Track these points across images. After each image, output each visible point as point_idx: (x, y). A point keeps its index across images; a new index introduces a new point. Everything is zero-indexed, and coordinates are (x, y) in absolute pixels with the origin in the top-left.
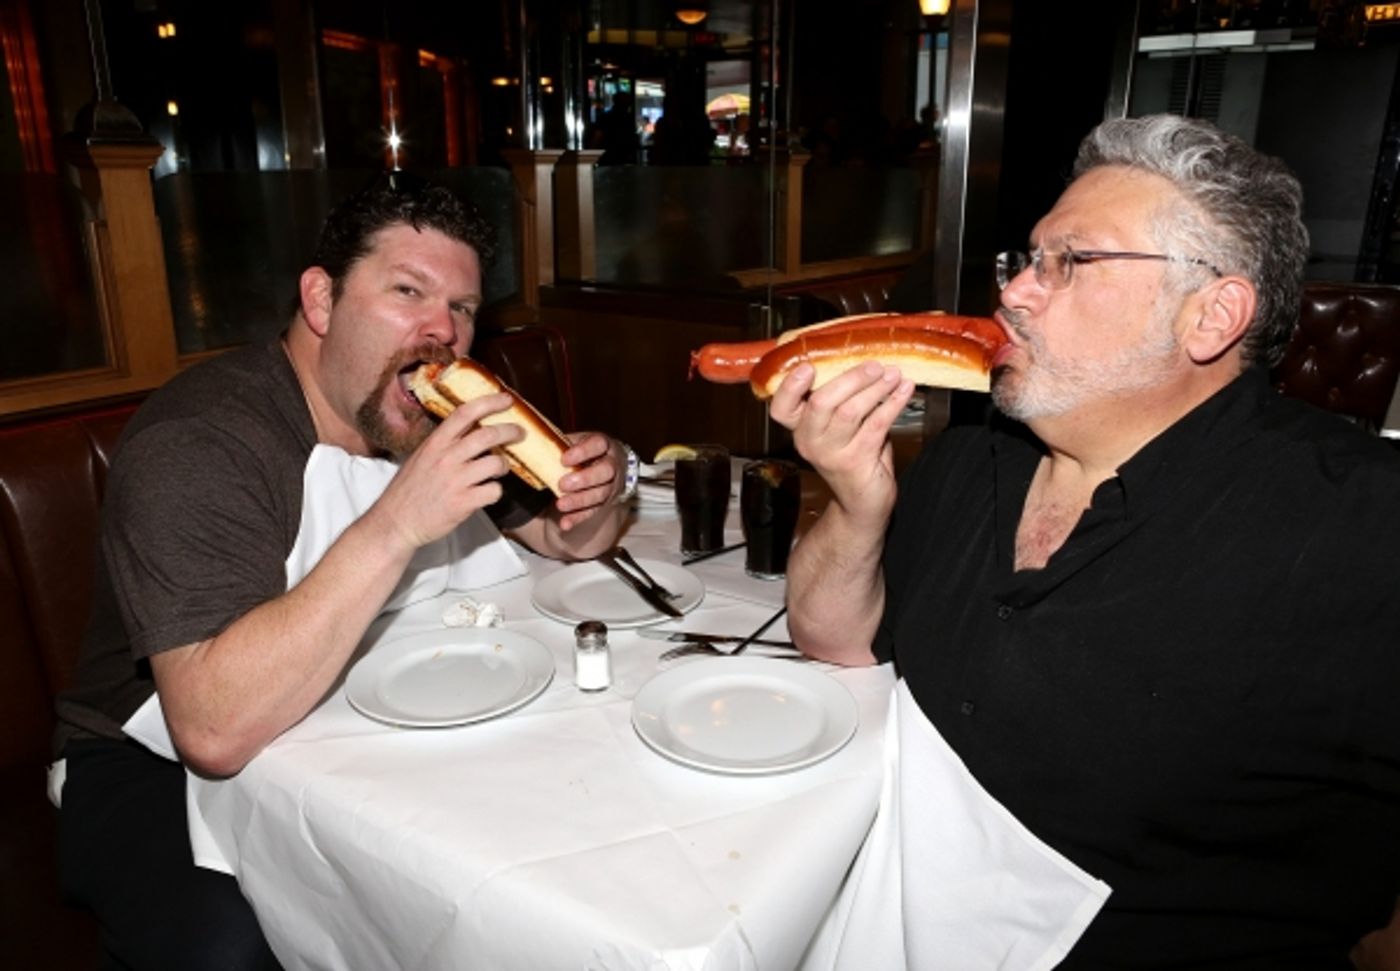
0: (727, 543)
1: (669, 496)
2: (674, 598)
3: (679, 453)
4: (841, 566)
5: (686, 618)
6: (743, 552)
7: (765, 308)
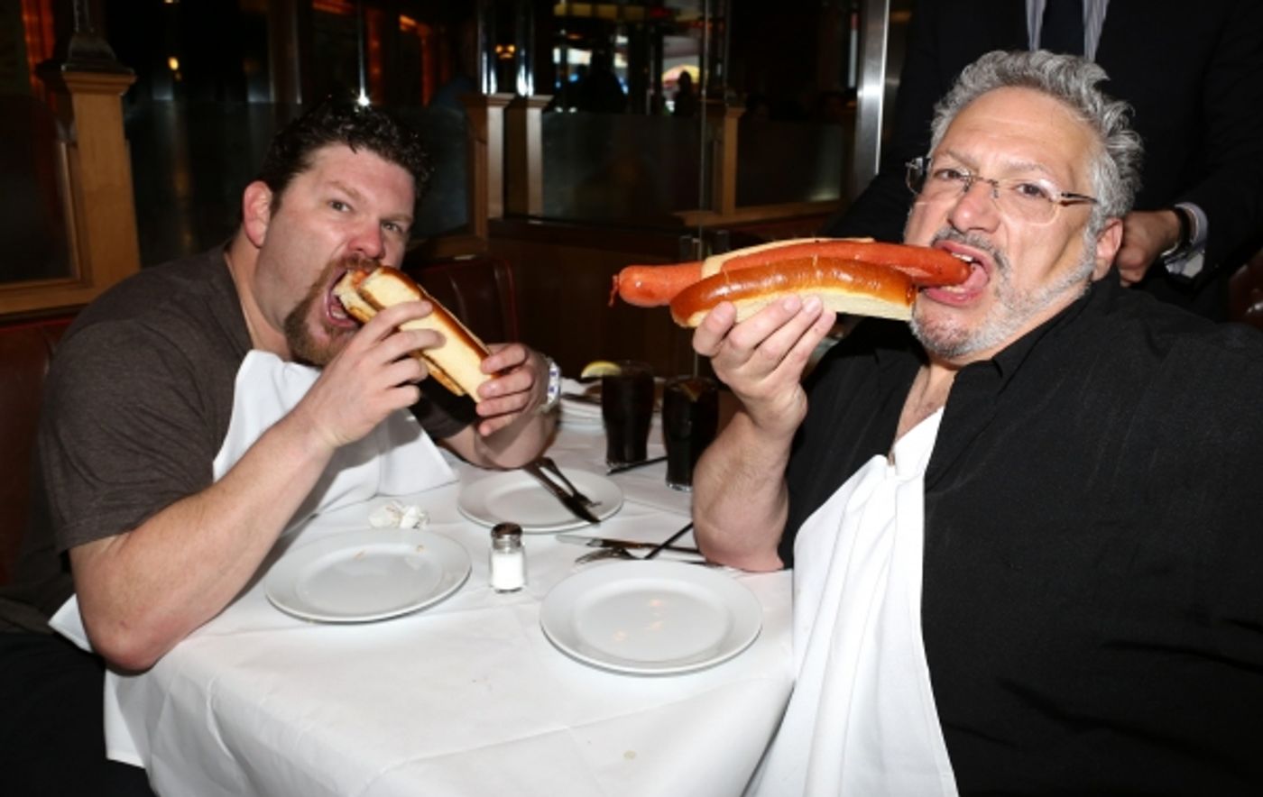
0: (650, 456)
1: (595, 412)
2: (593, 505)
3: (606, 369)
4: (748, 475)
5: (602, 524)
6: (664, 466)
7: (695, 241)
